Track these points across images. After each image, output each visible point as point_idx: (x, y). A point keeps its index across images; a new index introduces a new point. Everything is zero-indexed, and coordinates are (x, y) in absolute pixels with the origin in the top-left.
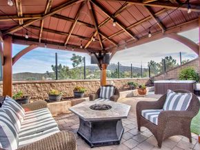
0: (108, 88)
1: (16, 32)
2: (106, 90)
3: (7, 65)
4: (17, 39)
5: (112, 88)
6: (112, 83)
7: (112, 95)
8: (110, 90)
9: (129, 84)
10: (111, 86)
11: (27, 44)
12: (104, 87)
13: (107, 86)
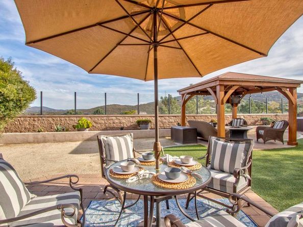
0: (239, 120)
2: (237, 121)
5: (242, 120)
6: (242, 117)
7: (241, 124)
8: (240, 122)
9: (262, 120)
10: (241, 119)
12: (236, 120)
13: (237, 119)
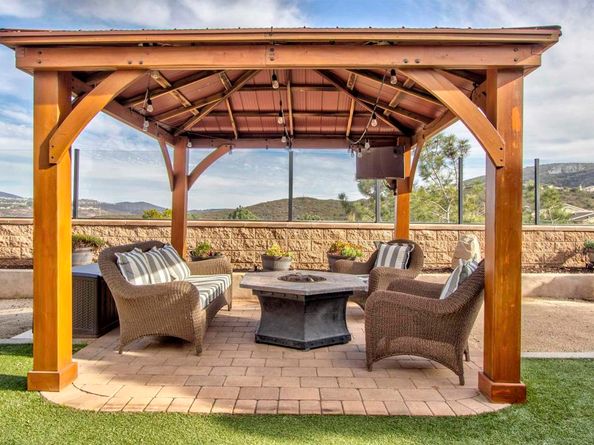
0: (394, 247)
1: (195, 126)
3: (178, 190)
4: (196, 138)
11: (212, 146)
